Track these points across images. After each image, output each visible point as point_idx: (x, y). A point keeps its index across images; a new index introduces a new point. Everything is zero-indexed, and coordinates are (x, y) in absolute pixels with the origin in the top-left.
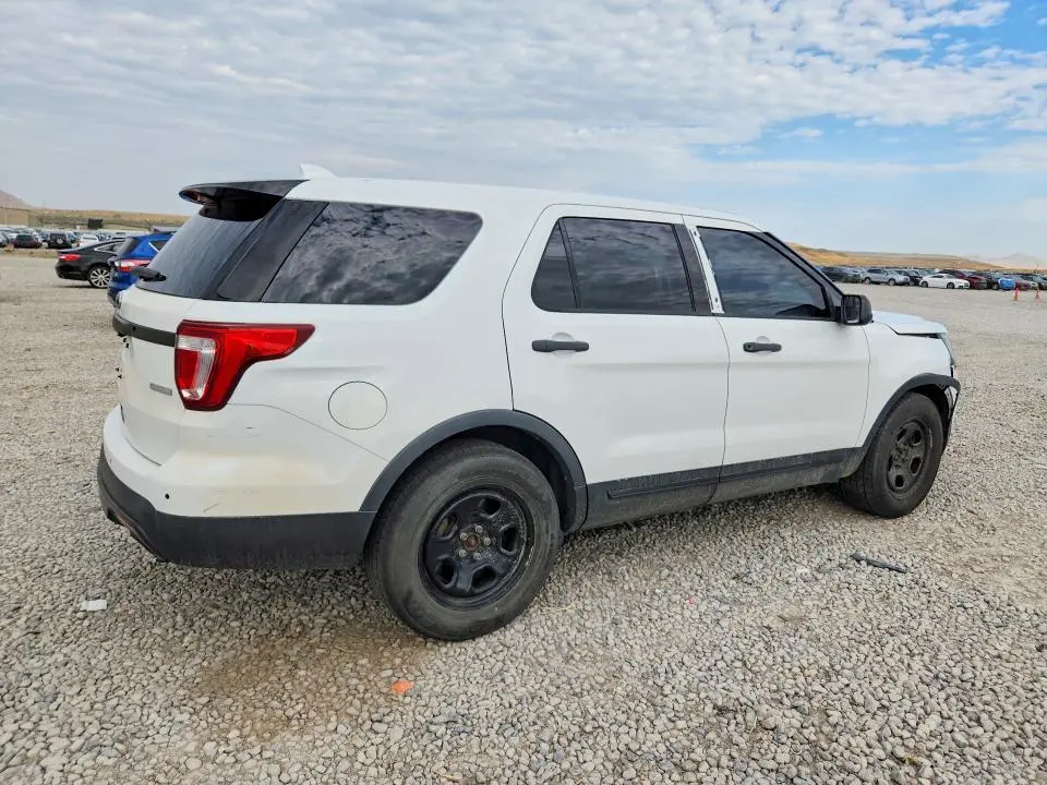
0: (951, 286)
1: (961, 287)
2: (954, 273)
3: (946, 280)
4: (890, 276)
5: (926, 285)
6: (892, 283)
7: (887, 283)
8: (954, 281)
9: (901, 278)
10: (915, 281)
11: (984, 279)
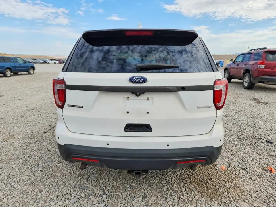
0: (55, 63)
1: (58, 63)
2: (55, 60)
3: (54, 61)
4: (39, 61)
5: (49, 63)
6: (40, 63)
7: (39, 63)
8: (56, 62)
9: (42, 61)
10: (45, 62)
11: (62, 61)
